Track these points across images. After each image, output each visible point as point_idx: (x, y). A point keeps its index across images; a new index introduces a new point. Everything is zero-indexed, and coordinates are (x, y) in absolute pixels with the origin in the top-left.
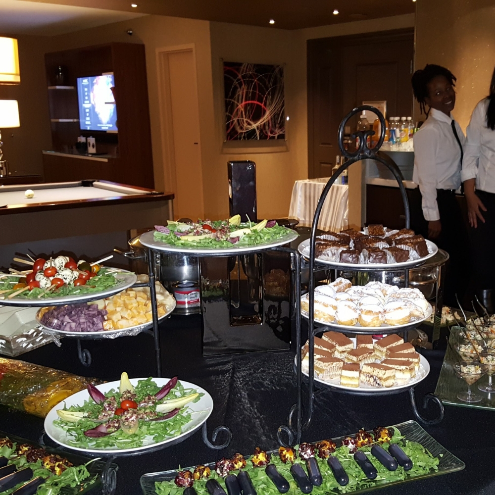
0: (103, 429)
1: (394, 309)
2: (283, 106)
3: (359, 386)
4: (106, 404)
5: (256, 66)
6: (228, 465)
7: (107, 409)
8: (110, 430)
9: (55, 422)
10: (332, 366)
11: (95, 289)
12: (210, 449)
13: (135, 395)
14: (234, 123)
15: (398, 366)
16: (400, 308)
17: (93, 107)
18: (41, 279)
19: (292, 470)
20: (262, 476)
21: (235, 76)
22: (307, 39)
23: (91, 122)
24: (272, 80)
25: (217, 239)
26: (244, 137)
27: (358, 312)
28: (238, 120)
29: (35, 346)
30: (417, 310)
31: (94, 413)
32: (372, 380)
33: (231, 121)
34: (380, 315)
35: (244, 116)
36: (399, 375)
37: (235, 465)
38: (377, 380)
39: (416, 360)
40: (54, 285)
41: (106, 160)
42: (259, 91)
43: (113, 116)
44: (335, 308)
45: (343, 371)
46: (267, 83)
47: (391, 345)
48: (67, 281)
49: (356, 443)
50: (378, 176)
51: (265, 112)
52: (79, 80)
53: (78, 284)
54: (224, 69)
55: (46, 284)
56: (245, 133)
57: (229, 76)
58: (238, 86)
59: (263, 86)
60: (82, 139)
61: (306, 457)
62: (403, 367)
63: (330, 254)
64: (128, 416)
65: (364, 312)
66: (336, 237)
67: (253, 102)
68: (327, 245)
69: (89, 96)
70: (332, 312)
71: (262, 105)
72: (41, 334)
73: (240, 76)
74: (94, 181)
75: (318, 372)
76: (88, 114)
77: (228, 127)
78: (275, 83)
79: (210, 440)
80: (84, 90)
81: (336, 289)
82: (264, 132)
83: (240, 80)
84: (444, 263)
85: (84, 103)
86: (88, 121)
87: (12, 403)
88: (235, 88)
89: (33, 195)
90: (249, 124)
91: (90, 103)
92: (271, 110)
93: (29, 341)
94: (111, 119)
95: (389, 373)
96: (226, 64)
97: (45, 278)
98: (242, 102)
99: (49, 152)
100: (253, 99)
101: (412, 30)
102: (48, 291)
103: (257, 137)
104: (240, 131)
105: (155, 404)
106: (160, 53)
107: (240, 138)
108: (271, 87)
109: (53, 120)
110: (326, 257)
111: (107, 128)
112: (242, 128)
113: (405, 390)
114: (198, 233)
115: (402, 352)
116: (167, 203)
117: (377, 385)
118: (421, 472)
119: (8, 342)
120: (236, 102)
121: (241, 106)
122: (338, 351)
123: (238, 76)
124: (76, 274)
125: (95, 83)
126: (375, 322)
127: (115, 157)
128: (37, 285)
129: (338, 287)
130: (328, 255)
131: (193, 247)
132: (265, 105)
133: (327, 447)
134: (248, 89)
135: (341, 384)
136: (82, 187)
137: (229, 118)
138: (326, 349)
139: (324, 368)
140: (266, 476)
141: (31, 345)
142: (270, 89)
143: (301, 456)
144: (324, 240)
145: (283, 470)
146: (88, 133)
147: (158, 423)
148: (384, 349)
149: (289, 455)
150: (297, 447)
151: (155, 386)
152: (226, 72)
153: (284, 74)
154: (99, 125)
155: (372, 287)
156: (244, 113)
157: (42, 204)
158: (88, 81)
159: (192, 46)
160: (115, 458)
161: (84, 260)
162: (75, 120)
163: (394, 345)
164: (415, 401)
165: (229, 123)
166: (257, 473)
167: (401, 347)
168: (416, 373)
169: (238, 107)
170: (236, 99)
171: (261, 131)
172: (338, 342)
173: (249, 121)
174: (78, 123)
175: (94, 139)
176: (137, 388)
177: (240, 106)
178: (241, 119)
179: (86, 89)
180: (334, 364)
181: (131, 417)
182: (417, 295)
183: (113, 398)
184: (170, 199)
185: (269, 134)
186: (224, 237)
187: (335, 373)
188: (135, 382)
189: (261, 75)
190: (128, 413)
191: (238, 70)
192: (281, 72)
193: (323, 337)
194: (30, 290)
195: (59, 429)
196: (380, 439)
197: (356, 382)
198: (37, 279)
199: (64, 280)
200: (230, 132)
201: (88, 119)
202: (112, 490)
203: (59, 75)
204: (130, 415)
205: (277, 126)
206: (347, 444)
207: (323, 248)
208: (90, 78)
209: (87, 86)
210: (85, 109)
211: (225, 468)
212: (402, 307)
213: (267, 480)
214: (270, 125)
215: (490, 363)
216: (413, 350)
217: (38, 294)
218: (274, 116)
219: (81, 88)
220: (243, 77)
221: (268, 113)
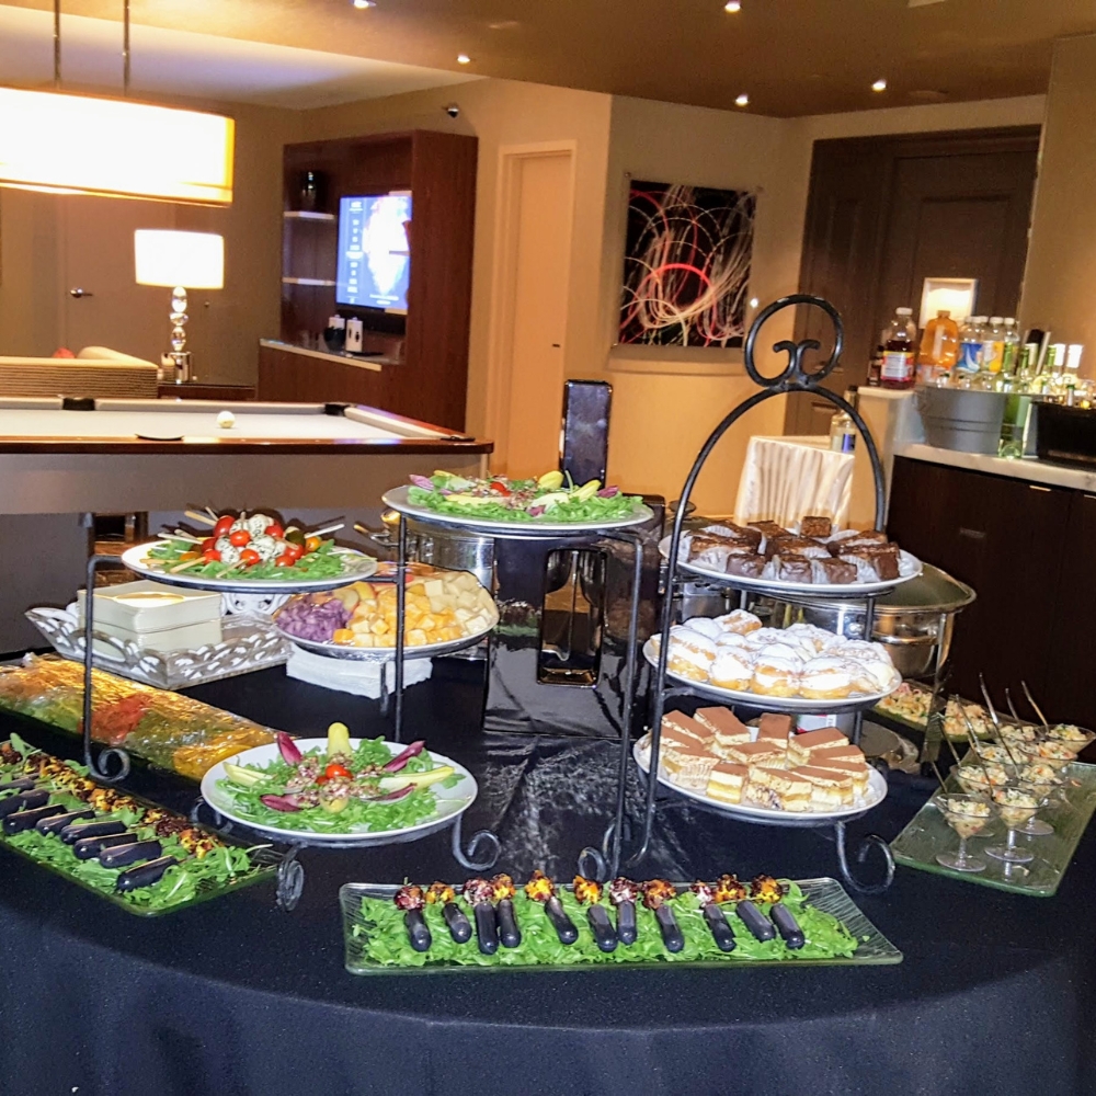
0: (293, 801)
1: (820, 672)
2: (747, 277)
3: (739, 802)
4: (302, 767)
5: (697, 191)
6: (483, 889)
7: (304, 774)
8: (301, 805)
9: (218, 783)
10: (698, 763)
11: (307, 575)
12: (463, 867)
13: (352, 762)
14: (638, 309)
15: (819, 779)
16: (831, 670)
17: (366, 258)
18: (223, 546)
19: (589, 914)
20: (537, 913)
21: (652, 211)
22: (817, 138)
23: (359, 290)
24: (729, 222)
25: (509, 507)
26: (656, 340)
27: (751, 667)
28: (647, 303)
29: (204, 677)
30: (867, 680)
31: (284, 775)
32: (766, 796)
33: (632, 303)
34: (789, 678)
35: (660, 294)
36: (818, 795)
37: (496, 892)
38: (776, 798)
39: (859, 775)
40: (243, 561)
41: (377, 368)
42: (698, 245)
43: (402, 280)
44: (712, 657)
45: (714, 773)
46: (718, 227)
47: (821, 746)
48: (264, 557)
49: (713, 893)
50: (922, 439)
51: (705, 287)
52: (345, 202)
53: (282, 564)
54: (631, 195)
55: (232, 557)
56: (658, 330)
57: (638, 210)
58: (655, 231)
59: (708, 234)
60: (336, 322)
61: (619, 899)
62: (829, 783)
63: (714, 559)
64: (335, 787)
65: (760, 670)
66: (735, 531)
67: (682, 266)
68: (709, 542)
69: (359, 235)
70: (704, 663)
71: (702, 274)
72: (216, 658)
73: (661, 212)
74: (347, 406)
75: (669, 770)
76: (354, 273)
77: (624, 315)
78: (735, 229)
79: (464, 852)
80: (351, 223)
81: (726, 628)
82: (700, 330)
83: (661, 218)
84: (961, 607)
85: (349, 250)
86: (353, 285)
87: (154, 756)
88: (650, 235)
89: (232, 423)
90: (669, 312)
91: (360, 250)
92: (720, 283)
93: (196, 666)
94: (398, 287)
95: (797, 788)
96: (637, 185)
97: (231, 547)
98: (659, 265)
99: (272, 344)
100: (683, 260)
101: (1035, 130)
102: (232, 569)
103: (682, 341)
104: (647, 325)
105: (380, 776)
106: (507, 157)
107: (647, 341)
108: (724, 237)
109: (287, 280)
110: (706, 563)
111: (388, 303)
112: (652, 320)
113: (828, 824)
114: (478, 494)
115: (839, 759)
116: (479, 460)
117: (774, 807)
118: (817, 954)
119: (162, 662)
120: (647, 265)
121: (656, 275)
122: (719, 743)
123: (657, 211)
124: (281, 546)
125: (375, 211)
126: (780, 689)
127: (396, 363)
128: (217, 557)
129: (731, 625)
130: (710, 561)
131: (465, 515)
132: (708, 273)
133: (659, 891)
134: (675, 239)
135: (707, 795)
136: (325, 416)
137: (628, 297)
138: (695, 736)
139: (681, 764)
140: (544, 915)
141: (198, 675)
142: (722, 241)
143: (611, 898)
144: (711, 534)
145: (576, 913)
146: (348, 312)
147: (379, 805)
148: (806, 752)
149: (590, 892)
150: (608, 886)
151: (387, 755)
152: (634, 201)
153: (757, 212)
154: (372, 296)
155: (798, 633)
156: (660, 288)
157: (248, 440)
158: (362, 206)
159: (569, 144)
160: (303, 846)
161: (296, 526)
162: (329, 283)
163: (827, 746)
164: (845, 847)
165: (627, 308)
166: (528, 909)
167: (841, 751)
168: (856, 799)
169: (650, 276)
170: (649, 258)
171: (693, 328)
172: (721, 728)
173: (669, 305)
174: (334, 289)
175: (360, 323)
176: (358, 752)
177: (654, 274)
178: (655, 300)
179: (356, 222)
180: (702, 759)
181: (338, 790)
182: (876, 655)
183: (314, 759)
184: (484, 453)
185: (710, 336)
186: (520, 504)
187: (701, 776)
188: (356, 743)
189: (707, 212)
190: (335, 783)
191: (659, 198)
192: (751, 205)
193: (696, 716)
194: (204, 564)
195: (224, 794)
196: (760, 896)
197: (736, 796)
198: (218, 548)
199: (260, 554)
200: (628, 326)
201: (353, 281)
202: (293, 897)
203: (307, 189)
204: (337, 785)
205: (729, 319)
206: (697, 891)
207: (701, 547)
208: (366, 200)
209: (359, 216)
210: (349, 262)
211: (478, 892)
212: (836, 670)
213: (545, 921)
214: (714, 317)
215: (1012, 803)
216: (860, 758)
217: (218, 572)
218: (725, 298)
219: (347, 218)
220: (669, 213)
221: (711, 291)
